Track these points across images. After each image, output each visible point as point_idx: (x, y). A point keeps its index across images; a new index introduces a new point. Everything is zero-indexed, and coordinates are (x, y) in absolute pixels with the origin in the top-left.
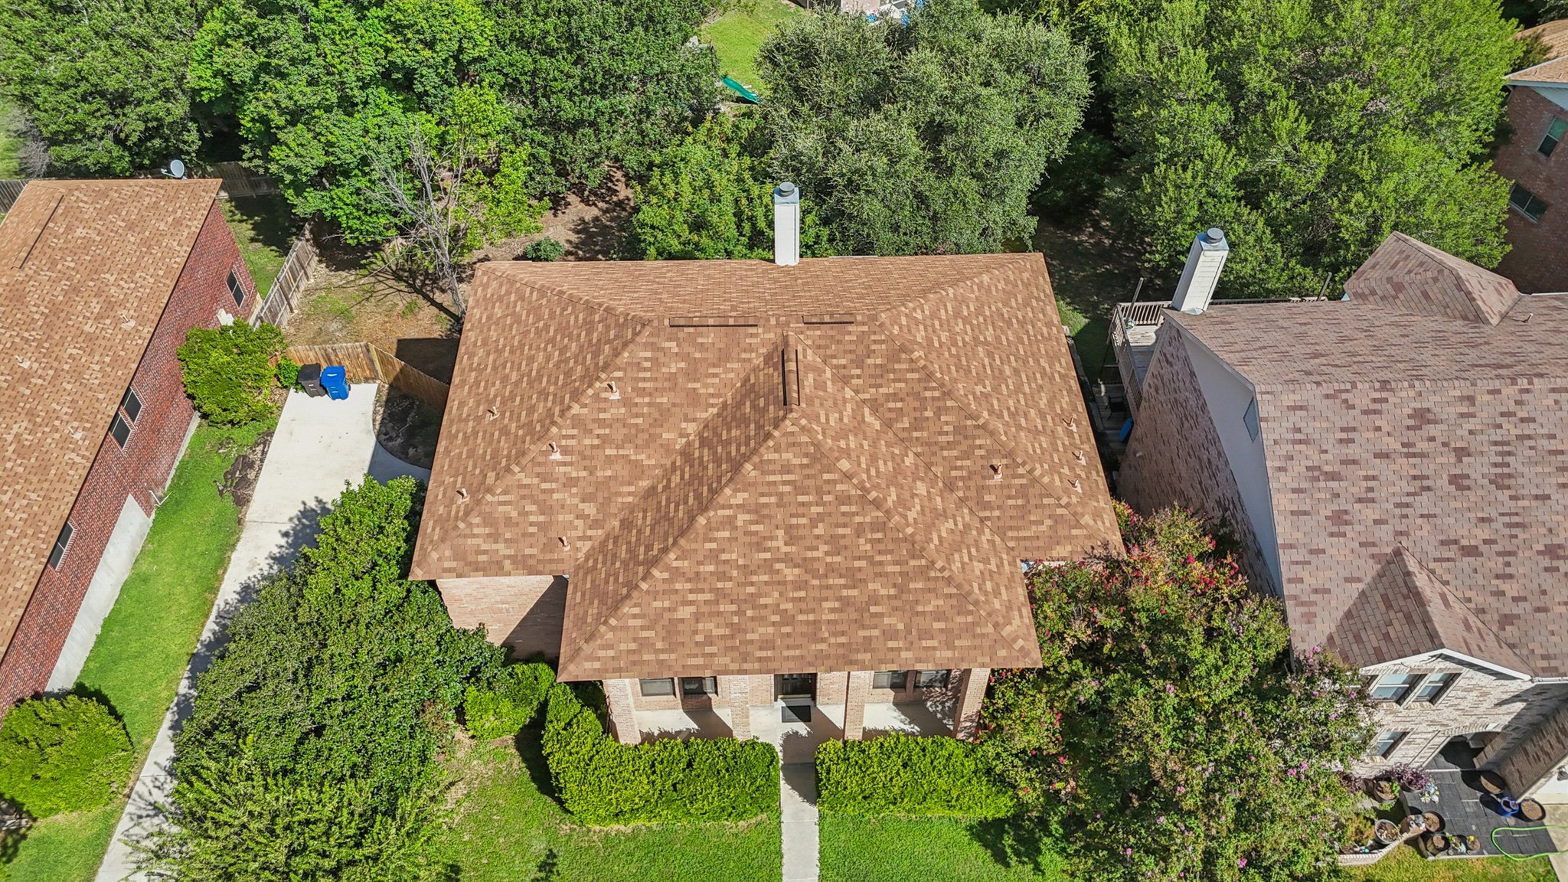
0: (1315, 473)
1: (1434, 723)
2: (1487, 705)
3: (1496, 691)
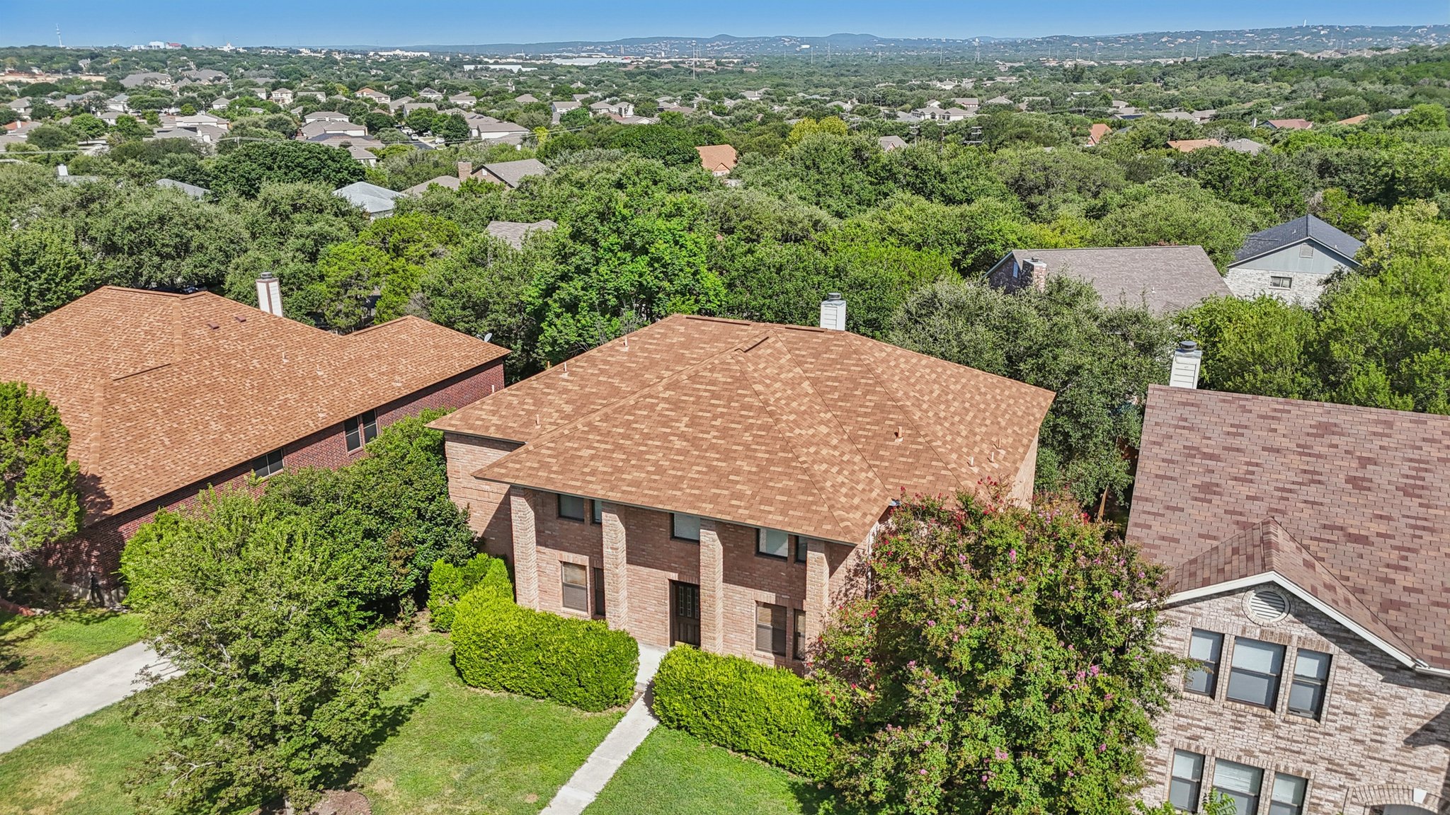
0: (1193, 452)
1: (1334, 767)
2: (1394, 739)
3: (1395, 709)
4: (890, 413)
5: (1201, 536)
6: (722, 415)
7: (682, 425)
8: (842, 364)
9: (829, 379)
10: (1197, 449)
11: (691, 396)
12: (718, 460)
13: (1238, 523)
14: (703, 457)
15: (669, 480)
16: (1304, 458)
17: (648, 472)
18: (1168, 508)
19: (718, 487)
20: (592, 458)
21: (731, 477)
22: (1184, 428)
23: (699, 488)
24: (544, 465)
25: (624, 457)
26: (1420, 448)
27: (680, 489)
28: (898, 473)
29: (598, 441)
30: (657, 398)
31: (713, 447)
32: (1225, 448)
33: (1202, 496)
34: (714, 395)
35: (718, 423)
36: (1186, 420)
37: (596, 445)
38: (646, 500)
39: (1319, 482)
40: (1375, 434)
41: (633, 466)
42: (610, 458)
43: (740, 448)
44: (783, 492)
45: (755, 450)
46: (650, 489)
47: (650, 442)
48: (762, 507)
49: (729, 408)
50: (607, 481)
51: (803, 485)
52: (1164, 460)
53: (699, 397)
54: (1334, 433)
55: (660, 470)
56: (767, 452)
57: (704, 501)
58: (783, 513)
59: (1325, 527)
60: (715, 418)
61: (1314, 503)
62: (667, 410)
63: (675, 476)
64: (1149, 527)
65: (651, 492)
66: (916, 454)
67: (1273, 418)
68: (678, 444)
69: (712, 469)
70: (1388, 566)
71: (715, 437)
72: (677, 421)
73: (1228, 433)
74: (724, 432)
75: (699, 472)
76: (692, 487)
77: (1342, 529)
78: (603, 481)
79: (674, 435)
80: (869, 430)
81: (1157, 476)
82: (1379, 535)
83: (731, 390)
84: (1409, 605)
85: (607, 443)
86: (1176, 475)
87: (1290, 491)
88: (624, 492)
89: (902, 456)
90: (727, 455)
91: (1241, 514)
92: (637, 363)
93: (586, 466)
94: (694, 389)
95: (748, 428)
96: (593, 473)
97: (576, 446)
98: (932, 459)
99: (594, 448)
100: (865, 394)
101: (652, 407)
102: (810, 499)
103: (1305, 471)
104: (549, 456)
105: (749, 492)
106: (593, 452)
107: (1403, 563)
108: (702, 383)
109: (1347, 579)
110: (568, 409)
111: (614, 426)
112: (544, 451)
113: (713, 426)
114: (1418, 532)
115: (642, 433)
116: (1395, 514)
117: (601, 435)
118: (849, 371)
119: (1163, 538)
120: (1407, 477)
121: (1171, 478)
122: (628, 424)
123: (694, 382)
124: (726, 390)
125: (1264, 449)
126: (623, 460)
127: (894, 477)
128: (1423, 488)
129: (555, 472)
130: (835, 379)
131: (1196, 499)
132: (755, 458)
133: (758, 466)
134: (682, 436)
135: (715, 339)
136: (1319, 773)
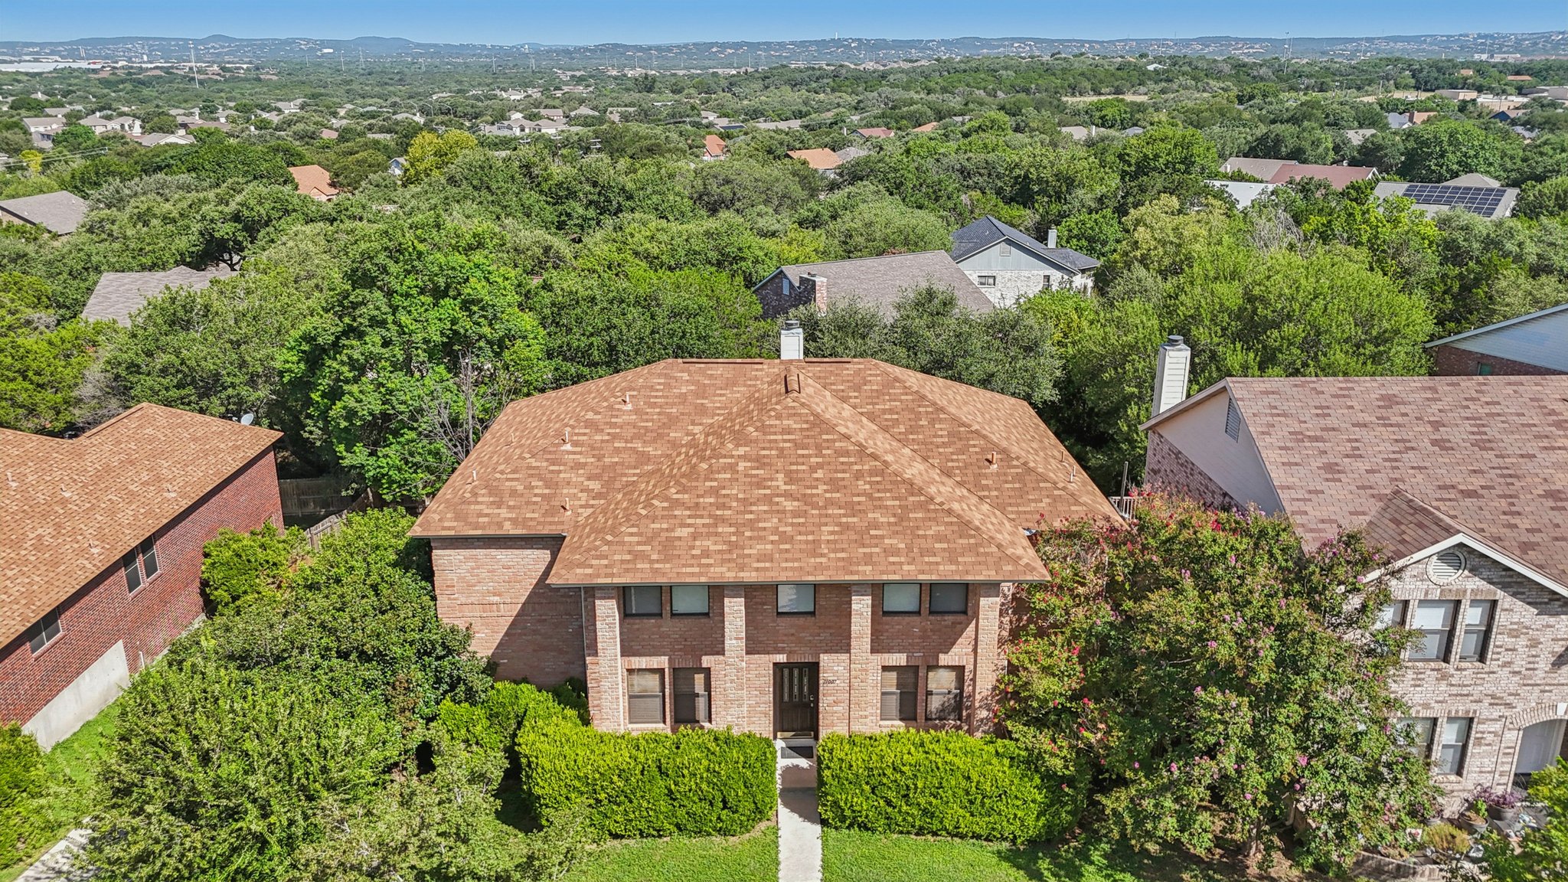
0: (1299, 437)
1: (1495, 700)
2: (1544, 664)
3: (1545, 638)
4: (968, 439)
5: (1351, 513)
6: (820, 466)
7: (780, 483)
8: (889, 394)
9: (884, 411)
10: (1301, 433)
11: (771, 449)
12: (845, 515)
13: (1373, 496)
14: (826, 516)
15: (804, 547)
16: (1390, 429)
17: (772, 542)
18: (1310, 492)
19: (864, 546)
20: (695, 537)
21: (872, 532)
22: (1279, 415)
23: (843, 550)
24: (638, 556)
25: (732, 530)
26: (1468, 407)
27: (822, 555)
28: (1012, 501)
29: (689, 517)
30: (732, 457)
31: (830, 503)
32: (1323, 430)
33: (1330, 476)
34: (797, 445)
35: (819, 474)
36: (1276, 408)
37: (689, 521)
38: (790, 574)
39: (1413, 449)
40: (1428, 399)
41: (750, 538)
42: (717, 534)
43: (863, 499)
44: (940, 538)
45: (880, 499)
46: (786, 561)
47: (754, 508)
48: (926, 559)
49: (823, 456)
50: (729, 560)
51: (955, 528)
52: (1281, 448)
53: (782, 449)
54: (1397, 403)
55: (785, 538)
56: (896, 498)
57: (858, 564)
58: (953, 561)
59: (1440, 487)
60: (813, 469)
61: (1419, 468)
62: (752, 468)
63: (807, 542)
64: (1306, 513)
65: (790, 564)
66: (1019, 478)
67: (1344, 396)
68: (789, 505)
69: (847, 527)
70: (1505, 513)
71: (826, 491)
72: (772, 480)
73: (1317, 415)
74: (834, 484)
75: (832, 533)
76: (835, 551)
77: (1453, 487)
78: (723, 561)
79: (778, 495)
80: (957, 460)
81: (1283, 464)
82: (1482, 487)
83: (813, 437)
84: (1538, 544)
85: (702, 517)
86: (1298, 460)
87: (1396, 460)
88: (757, 569)
89: (1006, 482)
90: (853, 509)
91: (1371, 488)
92: (652, 420)
93: (693, 547)
94: (770, 441)
95: (858, 475)
96: (706, 554)
97: (665, 526)
98: (1039, 482)
99: (689, 525)
100: (932, 422)
101: (732, 468)
102: (972, 541)
103: (1396, 441)
104: (639, 543)
105: (902, 546)
106: (692, 530)
107: (1513, 509)
108: (775, 433)
109: (1483, 530)
110: (595, 485)
111: (698, 496)
112: (627, 539)
113: (817, 479)
114: (1509, 480)
115: (738, 500)
116: (1484, 468)
117: (689, 508)
118: (901, 401)
119: (1323, 521)
120: (1473, 433)
121: (1296, 464)
122: (714, 492)
123: (765, 434)
124: (808, 437)
125: (1354, 425)
126: (734, 534)
127: (1010, 505)
128: (1489, 441)
129: (658, 561)
130: (891, 411)
131: (1327, 480)
132: (886, 507)
133: (894, 515)
134: (787, 495)
135: (731, 384)
136: (1484, 711)
